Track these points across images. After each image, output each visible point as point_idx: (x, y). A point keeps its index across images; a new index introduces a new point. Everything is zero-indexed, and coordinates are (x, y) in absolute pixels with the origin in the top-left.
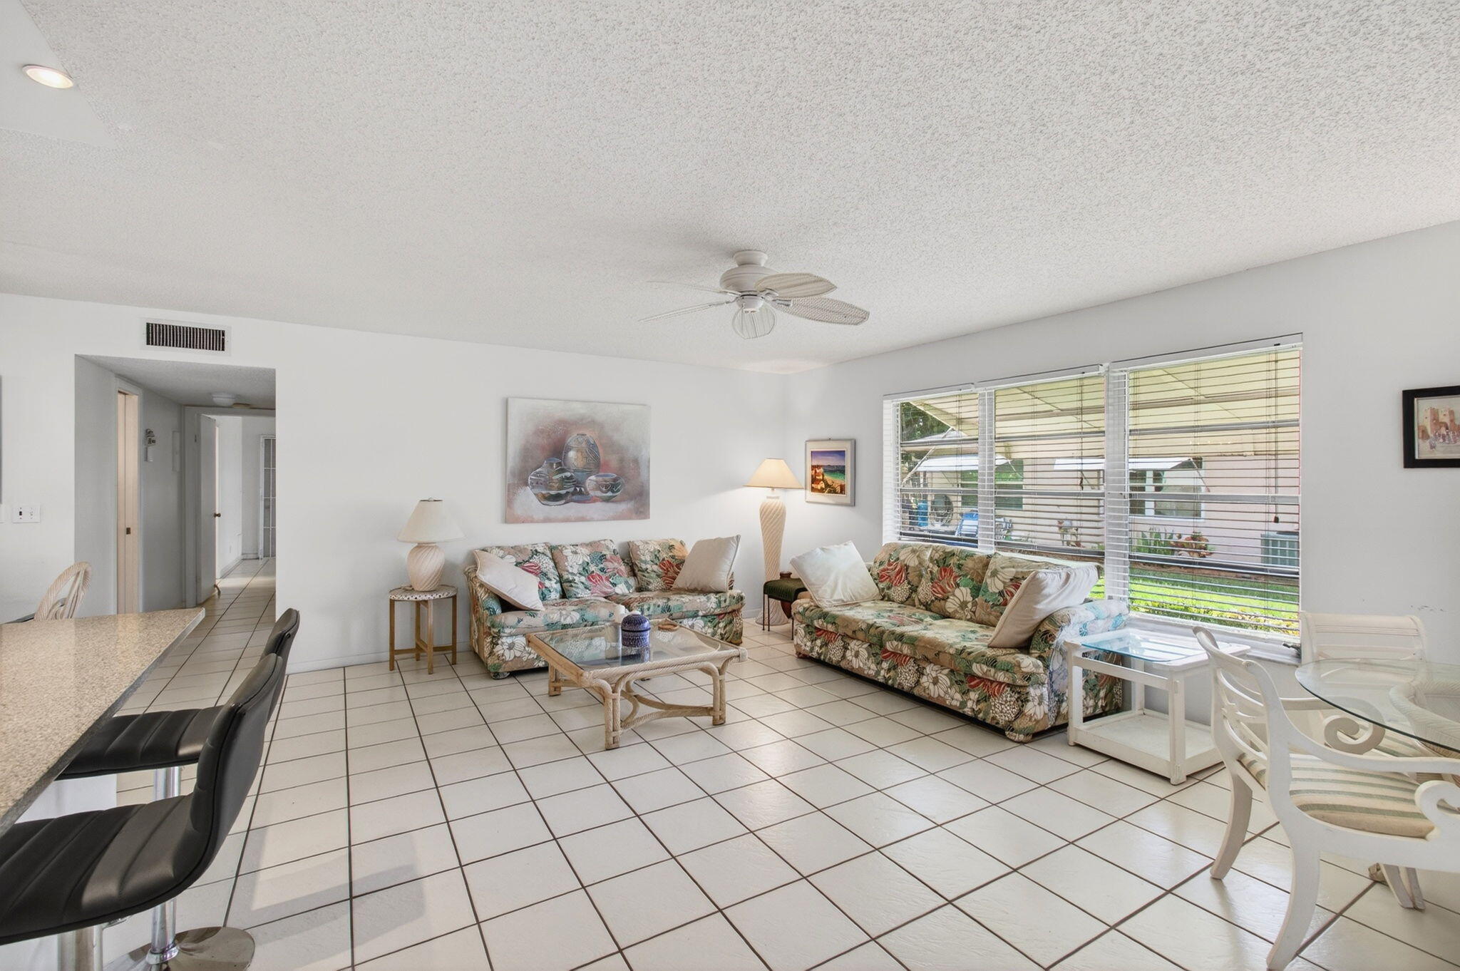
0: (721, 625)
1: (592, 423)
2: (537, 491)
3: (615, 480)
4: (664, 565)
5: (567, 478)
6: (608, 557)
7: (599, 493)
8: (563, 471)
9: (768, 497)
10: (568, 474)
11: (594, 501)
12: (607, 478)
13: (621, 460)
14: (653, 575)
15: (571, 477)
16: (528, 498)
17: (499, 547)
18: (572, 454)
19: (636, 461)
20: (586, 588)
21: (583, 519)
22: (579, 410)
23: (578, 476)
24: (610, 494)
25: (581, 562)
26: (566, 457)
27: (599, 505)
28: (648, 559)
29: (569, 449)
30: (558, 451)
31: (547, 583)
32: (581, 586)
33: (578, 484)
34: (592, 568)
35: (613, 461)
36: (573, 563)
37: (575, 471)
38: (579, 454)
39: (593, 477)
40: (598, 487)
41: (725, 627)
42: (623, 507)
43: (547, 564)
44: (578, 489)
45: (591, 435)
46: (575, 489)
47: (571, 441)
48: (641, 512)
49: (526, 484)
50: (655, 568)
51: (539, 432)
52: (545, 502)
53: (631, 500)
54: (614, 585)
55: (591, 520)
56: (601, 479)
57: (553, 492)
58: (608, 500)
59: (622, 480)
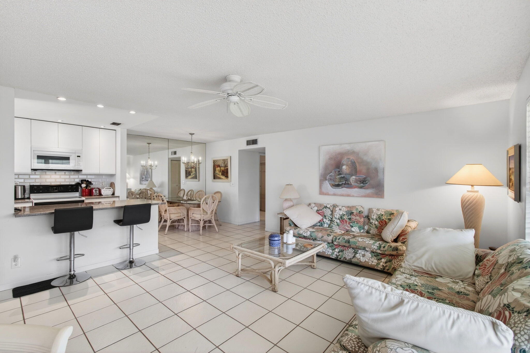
0: (383, 260)
1: (353, 153)
2: (330, 182)
3: (365, 178)
4: (382, 222)
5: (342, 177)
6: (355, 214)
7: (356, 184)
8: (340, 174)
9: (468, 191)
10: (343, 176)
11: (355, 188)
12: (360, 178)
13: (368, 169)
14: (374, 226)
15: (344, 177)
16: (327, 185)
17: (315, 203)
18: (344, 167)
19: (376, 170)
20: (338, 225)
21: (348, 196)
22: (347, 147)
23: (347, 176)
24: (362, 185)
25: (341, 214)
26: (341, 169)
27: (356, 189)
28: (375, 217)
29: (343, 165)
30: (338, 166)
31: (325, 220)
32: (336, 224)
33: (347, 180)
34: (345, 217)
35: (363, 169)
36: (338, 214)
37: (346, 174)
38: (348, 167)
39: (354, 177)
40: (356, 181)
41: (386, 262)
42: (369, 191)
43: (328, 212)
44: (347, 182)
45: (352, 158)
46: (346, 182)
47: (344, 161)
48: (379, 194)
49: (326, 180)
50: (377, 223)
51: (330, 159)
52: (334, 187)
53: (373, 188)
54: (352, 227)
55: (353, 196)
56: (358, 178)
57: (337, 183)
58: (361, 187)
59: (369, 179)
